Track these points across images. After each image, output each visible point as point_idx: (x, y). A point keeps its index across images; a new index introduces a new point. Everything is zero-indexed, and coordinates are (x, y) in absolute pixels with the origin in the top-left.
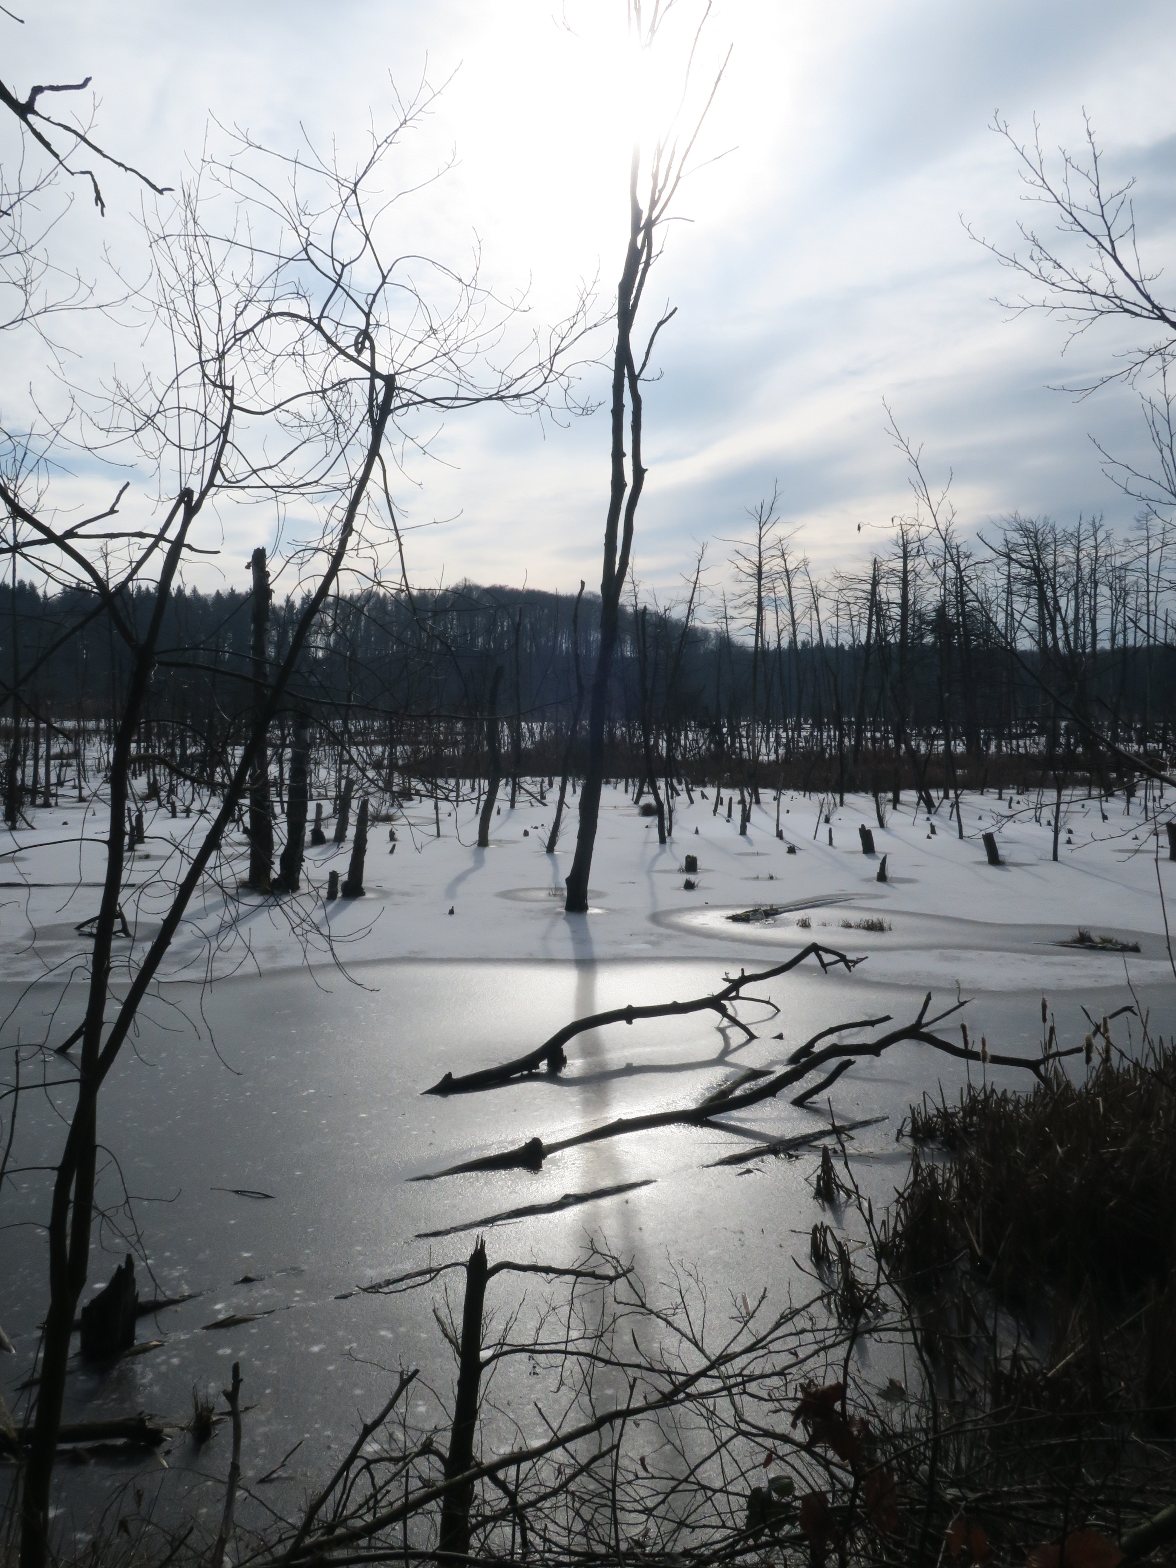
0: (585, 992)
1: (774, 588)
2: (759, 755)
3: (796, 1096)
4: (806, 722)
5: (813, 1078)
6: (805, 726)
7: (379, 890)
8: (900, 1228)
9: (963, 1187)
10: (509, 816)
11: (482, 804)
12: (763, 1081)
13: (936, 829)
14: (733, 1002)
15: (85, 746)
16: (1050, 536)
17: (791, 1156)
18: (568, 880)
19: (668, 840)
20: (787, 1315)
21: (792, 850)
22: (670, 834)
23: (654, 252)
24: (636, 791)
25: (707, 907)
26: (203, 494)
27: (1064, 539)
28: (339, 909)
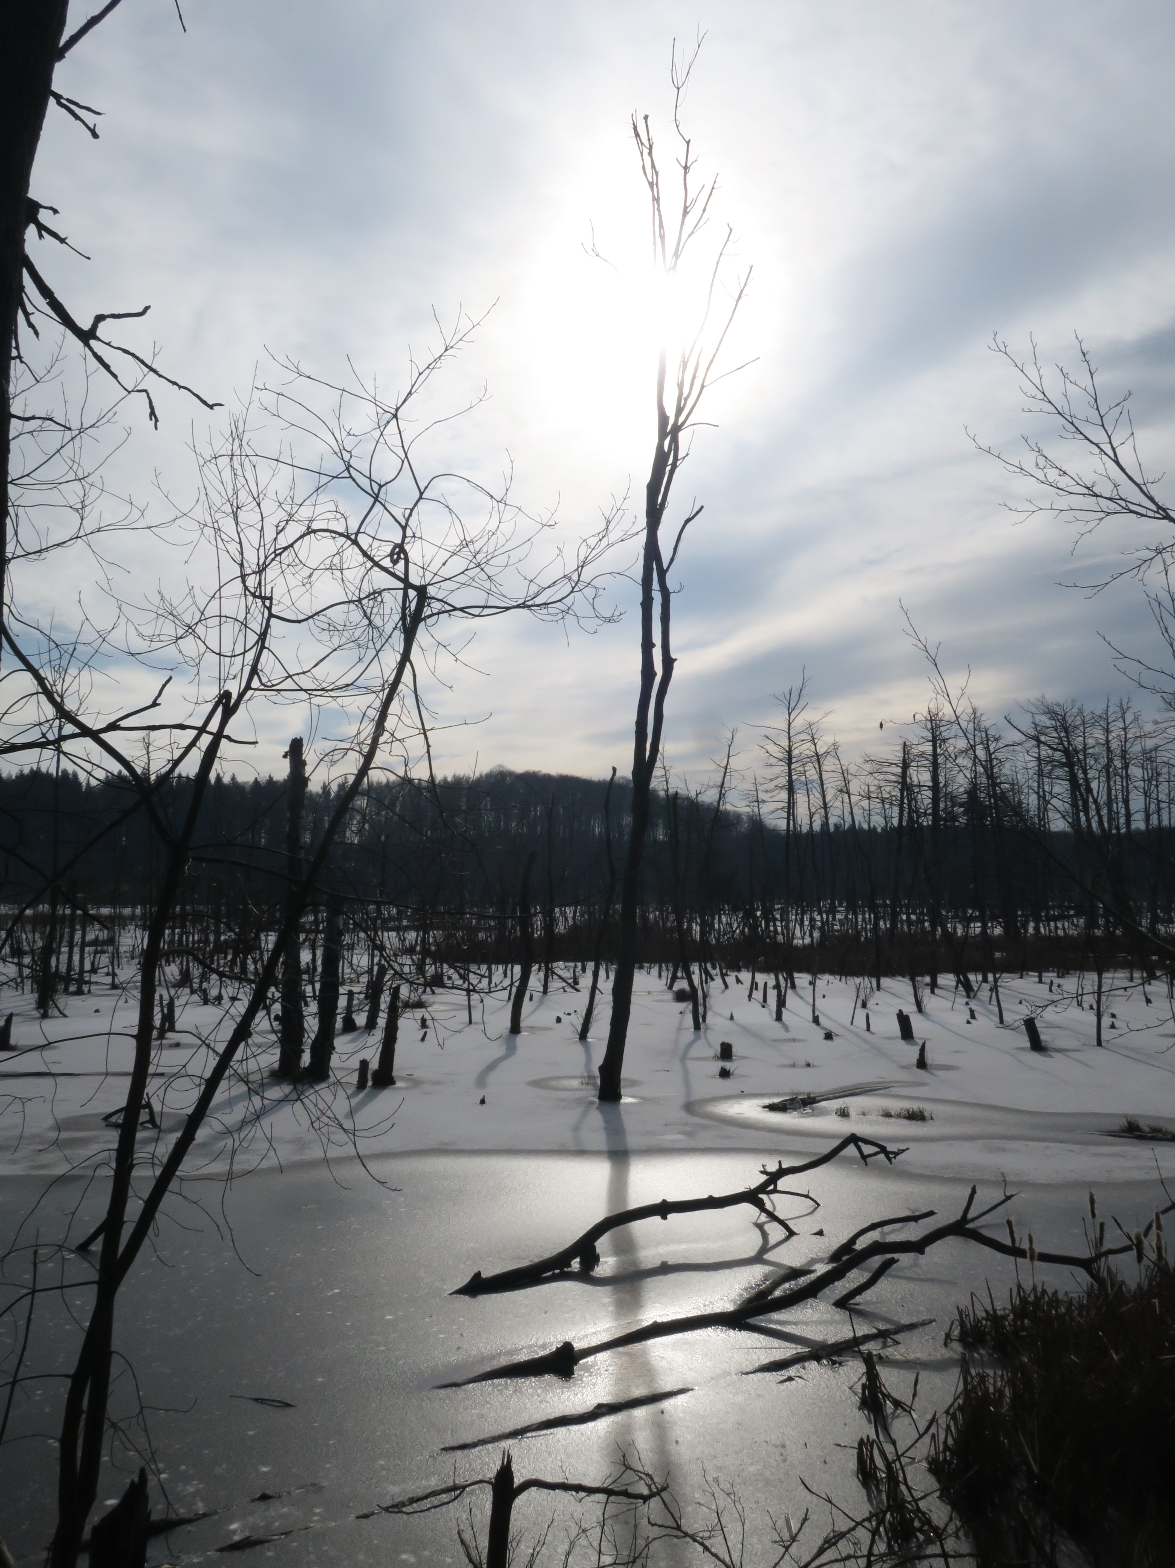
0: (618, 1186)
1: (805, 771)
2: (793, 938)
3: (838, 1297)
4: (841, 905)
5: (855, 1277)
6: (839, 909)
7: (409, 1078)
8: (950, 1442)
9: (1015, 1396)
10: (541, 1002)
11: (514, 990)
12: (803, 1281)
13: (976, 1014)
14: (772, 1196)
15: (120, 932)
16: (1078, 718)
17: (834, 1363)
18: (601, 1069)
19: (702, 1026)
20: (831, 1539)
21: (829, 1036)
22: (704, 1020)
23: (681, 455)
24: (670, 976)
25: (743, 1095)
26: (241, 696)
27: (1093, 721)
28: (369, 1098)
